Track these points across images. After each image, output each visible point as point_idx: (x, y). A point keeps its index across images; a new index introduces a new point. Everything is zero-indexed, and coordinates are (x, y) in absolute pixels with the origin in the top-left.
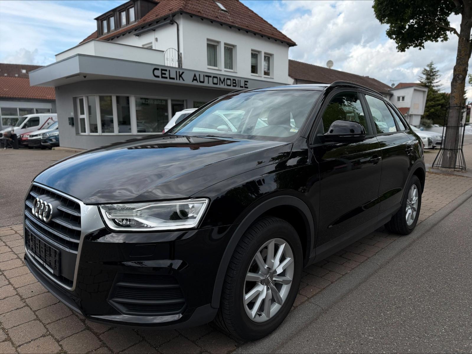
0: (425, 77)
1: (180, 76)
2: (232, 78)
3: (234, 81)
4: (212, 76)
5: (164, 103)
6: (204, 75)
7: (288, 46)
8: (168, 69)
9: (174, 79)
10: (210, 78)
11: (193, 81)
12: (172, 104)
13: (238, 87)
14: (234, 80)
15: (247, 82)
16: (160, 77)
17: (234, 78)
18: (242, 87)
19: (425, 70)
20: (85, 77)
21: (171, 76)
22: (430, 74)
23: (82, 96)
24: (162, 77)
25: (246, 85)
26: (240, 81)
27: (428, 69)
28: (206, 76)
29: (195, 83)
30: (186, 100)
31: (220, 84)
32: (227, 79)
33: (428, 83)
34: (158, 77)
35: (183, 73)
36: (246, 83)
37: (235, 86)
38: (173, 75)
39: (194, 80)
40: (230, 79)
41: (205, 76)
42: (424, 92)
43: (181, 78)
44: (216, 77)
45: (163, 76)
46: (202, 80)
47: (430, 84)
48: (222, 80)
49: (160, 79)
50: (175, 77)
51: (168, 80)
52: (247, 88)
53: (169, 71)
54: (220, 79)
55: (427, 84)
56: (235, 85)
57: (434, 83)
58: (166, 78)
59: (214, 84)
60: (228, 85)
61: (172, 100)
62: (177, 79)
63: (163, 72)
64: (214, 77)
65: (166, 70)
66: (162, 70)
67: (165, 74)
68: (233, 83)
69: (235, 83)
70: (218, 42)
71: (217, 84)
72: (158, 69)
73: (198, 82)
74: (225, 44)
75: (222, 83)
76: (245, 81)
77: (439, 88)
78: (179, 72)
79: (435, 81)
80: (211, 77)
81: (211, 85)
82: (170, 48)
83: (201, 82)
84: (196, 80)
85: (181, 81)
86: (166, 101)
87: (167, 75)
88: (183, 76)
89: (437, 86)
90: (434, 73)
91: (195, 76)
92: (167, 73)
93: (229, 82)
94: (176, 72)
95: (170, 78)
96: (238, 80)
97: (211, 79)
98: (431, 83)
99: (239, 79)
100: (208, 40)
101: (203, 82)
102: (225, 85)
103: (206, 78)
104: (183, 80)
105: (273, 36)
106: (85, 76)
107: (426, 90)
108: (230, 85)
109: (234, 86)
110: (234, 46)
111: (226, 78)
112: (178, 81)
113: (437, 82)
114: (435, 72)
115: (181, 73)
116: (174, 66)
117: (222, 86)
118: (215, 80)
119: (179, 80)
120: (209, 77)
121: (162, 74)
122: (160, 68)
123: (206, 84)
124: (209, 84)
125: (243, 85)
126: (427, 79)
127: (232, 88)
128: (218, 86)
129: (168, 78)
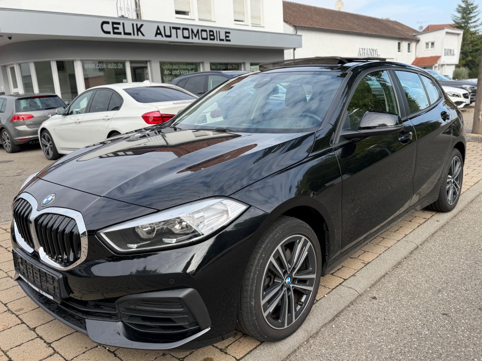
0: (459, 15)
1: (139, 30)
2: (208, 29)
3: (212, 33)
4: (182, 27)
5: (120, 66)
6: (170, 27)
8: (121, 22)
9: (130, 34)
10: (178, 31)
11: (156, 36)
12: (131, 67)
13: (217, 40)
14: (210, 31)
15: (229, 33)
16: (112, 32)
17: (211, 29)
18: (223, 40)
19: (460, 6)
20: (10, 38)
21: (126, 31)
22: (467, 11)
23: (13, 64)
24: (114, 33)
25: (228, 37)
26: (219, 32)
27: (463, 5)
28: (174, 28)
29: (159, 38)
30: (150, 62)
31: (192, 38)
32: (202, 31)
33: (464, 23)
34: (109, 33)
35: (142, 25)
36: (227, 35)
37: (213, 39)
38: (129, 29)
39: (157, 34)
40: (205, 31)
41: (172, 28)
42: (458, 34)
43: (139, 33)
44: (187, 29)
45: (116, 31)
46: (168, 33)
48: (195, 32)
49: (112, 36)
50: (131, 32)
51: (123, 36)
52: (229, 41)
53: (123, 24)
54: (193, 32)
55: (463, 25)
56: (212, 37)
57: (472, 23)
58: (120, 33)
59: (184, 37)
60: (203, 39)
61: (131, 62)
62: (134, 35)
63: (115, 26)
64: (184, 29)
65: (119, 24)
66: (113, 23)
67: (118, 28)
68: (210, 35)
69: (213, 35)
71: (188, 38)
72: (108, 23)
73: (162, 36)
75: (196, 36)
76: (226, 33)
77: (477, 28)
78: (137, 25)
79: (473, 20)
80: (179, 28)
81: (181, 39)
83: (167, 36)
84: (160, 34)
85: (140, 37)
86: (124, 63)
87: (121, 30)
88: (141, 30)
89: (475, 27)
90: (471, 10)
91: (158, 28)
92: (121, 27)
93: (204, 35)
94: (133, 25)
95: (126, 34)
96: (216, 31)
97: (180, 32)
98: (467, 23)
99: (218, 30)
101: (170, 36)
102: (199, 39)
103: (174, 31)
104: (143, 35)
106: (10, 36)
107: (461, 32)
108: (206, 39)
109: (211, 39)
111: (200, 29)
112: (136, 37)
114: (472, 8)
115: (139, 26)
116: (131, 17)
117: (196, 40)
118: (186, 33)
119: (138, 35)
120: (177, 29)
121: (114, 28)
122: (111, 21)
123: (173, 39)
124: (177, 38)
125: (223, 37)
126: (463, 18)
127: (208, 41)
128: (190, 40)
129: (123, 33)
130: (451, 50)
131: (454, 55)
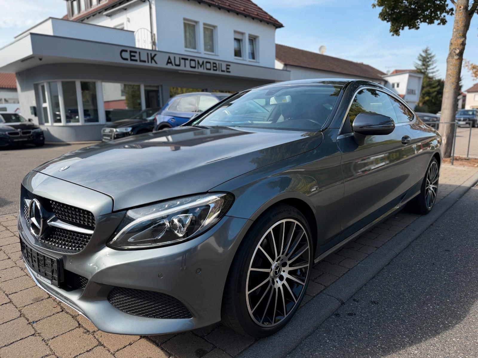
0: (420, 63)
1: (152, 58)
2: (212, 61)
3: (215, 65)
4: (189, 58)
7: (275, 27)
8: (138, 51)
9: (145, 61)
10: (186, 61)
11: (167, 64)
12: (145, 90)
13: (219, 71)
14: (214, 63)
15: (229, 65)
16: (129, 59)
17: (214, 61)
18: (223, 71)
19: (421, 55)
20: (41, 59)
21: (142, 59)
22: (426, 60)
24: (131, 60)
25: (228, 69)
26: (221, 64)
27: (424, 55)
28: (183, 59)
29: (170, 66)
30: (162, 86)
31: (198, 68)
32: (207, 62)
34: (127, 59)
35: (155, 55)
36: (228, 67)
37: (216, 70)
38: (144, 58)
39: (168, 63)
40: (209, 63)
41: (181, 59)
42: (420, 78)
43: (153, 61)
44: (194, 60)
45: (133, 58)
46: (177, 63)
47: (425, 70)
48: (201, 63)
49: (129, 62)
50: (146, 60)
51: (138, 63)
52: (229, 72)
53: (139, 53)
54: (198, 63)
55: (423, 71)
56: (215, 68)
57: (430, 69)
58: (136, 61)
59: (192, 67)
60: (207, 69)
61: (145, 86)
62: (148, 62)
63: (133, 54)
64: (191, 60)
65: (136, 52)
66: (131, 52)
67: (134, 56)
68: (214, 67)
69: (216, 67)
70: (197, 22)
71: (195, 67)
72: (126, 51)
73: (172, 65)
74: (204, 24)
75: (201, 66)
76: (227, 65)
77: (434, 74)
78: (151, 54)
79: (431, 67)
80: (187, 59)
81: (188, 68)
82: (141, 29)
83: (176, 65)
84: (171, 63)
85: (153, 64)
86: (139, 87)
87: (137, 58)
88: (155, 58)
89: (432, 73)
90: (430, 59)
91: (169, 58)
92: (137, 55)
93: (208, 66)
94: (148, 54)
95: (141, 61)
96: (219, 64)
97: (188, 62)
98: (427, 69)
99: (220, 62)
100: (185, 19)
101: (179, 65)
102: (204, 69)
103: (182, 61)
104: (156, 63)
105: (257, 16)
107: (422, 76)
108: (210, 69)
109: (214, 70)
110: (214, 27)
111: (205, 61)
112: (149, 64)
113: (433, 69)
114: (431, 57)
115: (153, 55)
116: (147, 48)
117: (201, 70)
118: (193, 64)
119: (151, 62)
120: (185, 59)
121: (131, 56)
122: (129, 50)
123: (182, 68)
124: (185, 67)
125: (224, 68)
126: (424, 65)
127: (212, 72)
128: (196, 70)
129: (138, 60)
130: (413, 90)
131: (415, 94)
